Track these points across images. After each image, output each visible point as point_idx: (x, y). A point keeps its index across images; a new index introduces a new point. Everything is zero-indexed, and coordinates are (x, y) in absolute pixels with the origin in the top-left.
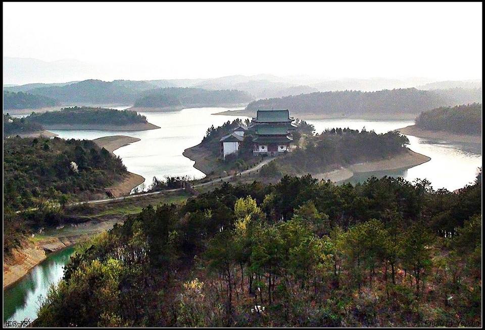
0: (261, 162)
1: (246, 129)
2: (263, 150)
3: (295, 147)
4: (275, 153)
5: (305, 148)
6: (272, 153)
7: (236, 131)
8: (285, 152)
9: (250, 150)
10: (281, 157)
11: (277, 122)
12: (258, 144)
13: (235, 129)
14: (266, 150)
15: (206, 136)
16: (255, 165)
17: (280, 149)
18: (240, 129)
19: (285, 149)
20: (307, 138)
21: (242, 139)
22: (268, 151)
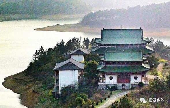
0: (109, 97)
1: (86, 52)
2: (111, 81)
3: (152, 77)
4: (127, 85)
5: (166, 80)
6: (123, 86)
7: (73, 54)
8: (141, 84)
9: (93, 81)
10: (135, 91)
11: (127, 45)
12: (104, 74)
13: (72, 52)
14: (114, 81)
15: (33, 61)
16: (102, 102)
17: (133, 80)
18: (79, 53)
19: (139, 79)
20: (166, 65)
21: (82, 67)
22: (118, 82)
